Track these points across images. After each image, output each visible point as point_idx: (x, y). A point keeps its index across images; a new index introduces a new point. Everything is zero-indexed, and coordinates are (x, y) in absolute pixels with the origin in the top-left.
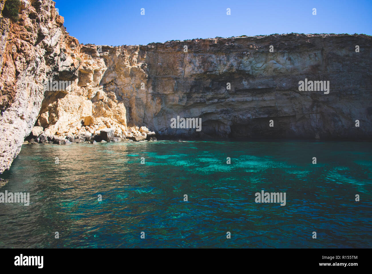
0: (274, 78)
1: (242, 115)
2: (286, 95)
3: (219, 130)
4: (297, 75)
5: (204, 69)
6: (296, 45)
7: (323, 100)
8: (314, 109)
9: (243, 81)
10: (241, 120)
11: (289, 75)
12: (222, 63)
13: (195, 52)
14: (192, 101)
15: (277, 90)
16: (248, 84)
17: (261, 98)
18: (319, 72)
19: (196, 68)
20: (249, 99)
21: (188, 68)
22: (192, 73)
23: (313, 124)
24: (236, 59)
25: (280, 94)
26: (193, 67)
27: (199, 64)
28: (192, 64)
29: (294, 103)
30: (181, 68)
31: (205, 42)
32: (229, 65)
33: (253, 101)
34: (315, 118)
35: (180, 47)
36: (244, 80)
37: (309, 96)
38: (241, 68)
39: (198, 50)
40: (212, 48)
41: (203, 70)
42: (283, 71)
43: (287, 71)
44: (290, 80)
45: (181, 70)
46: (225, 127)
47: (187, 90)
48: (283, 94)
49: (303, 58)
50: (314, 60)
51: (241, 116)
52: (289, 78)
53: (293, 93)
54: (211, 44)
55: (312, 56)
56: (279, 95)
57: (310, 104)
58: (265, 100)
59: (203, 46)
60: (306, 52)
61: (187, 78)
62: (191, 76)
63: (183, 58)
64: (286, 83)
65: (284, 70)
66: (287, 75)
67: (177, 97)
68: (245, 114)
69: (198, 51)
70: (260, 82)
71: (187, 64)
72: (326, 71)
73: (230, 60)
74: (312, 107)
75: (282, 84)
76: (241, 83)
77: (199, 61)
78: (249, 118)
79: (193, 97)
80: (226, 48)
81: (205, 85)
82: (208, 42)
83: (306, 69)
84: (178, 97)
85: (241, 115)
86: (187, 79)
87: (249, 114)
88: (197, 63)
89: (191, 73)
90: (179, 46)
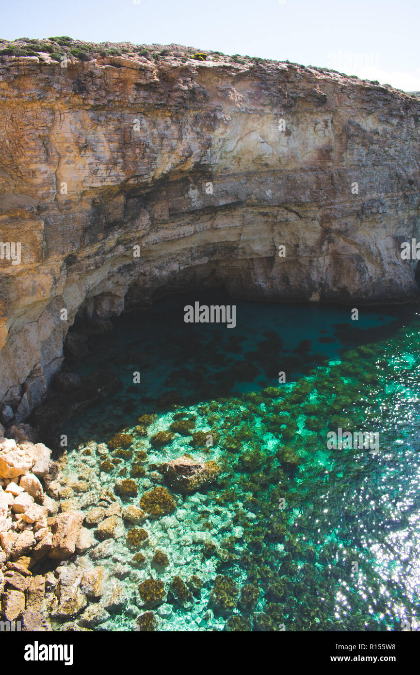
0: (249, 175)
1: (160, 268)
2: (265, 215)
3: (99, 313)
4: (295, 171)
5: (124, 168)
6: (295, 94)
7: (338, 227)
8: (324, 248)
9: (191, 189)
10: (155, 279)
11: (281, 171)
12: (167, 146)
13: (95, 108)
14: (75, 273)
15: (248, 205)
16: (199, 197)
17: (208, 224)
18: (330, 164)
19: (102, 167)
20: (190, 229)
21: (72, 165)
22: (88, 185)
23: (315, 277)
24: (197, 133)
25: (252, 212)
26: (91, 164)
27: (112, 152)
28: (89, 153)
29: (280, 234)
30: (43, 167)
31: (123, 69)
32: (184, 152)
33: (195, 232)
34: (322, 265)
35: (42, 85)
36: (191, 185)
37: (318, 221)
38: (205, 161)
39: (105, 102)
40: (143, 94)
41: (122, 174)
42: (272, 161)
43: (280, 160)
44: (280, 182)
45: (46, 176)
46: (116, 302)
47: (74, 245)
48: (259, 213)
49: (302, 129)
50: (322, 135)
51: (156, 272)
52: (280, 178)
53: (283, 213)
54: (142, 81)
55: (319, 126)
56: (249, 217)
57: (317, 236)
58: (216, 229)
59: (116, 84)
60: (308, 115)
61: (69, 202)
62: (83, 193)
63: (50, 129)
64: (272, 190)
65: (275, 159)
66: (277, 170)
67: (46, 274)
68: (167, 265)
69: (105, 105)
70: (224, 189)
71: (68, 149)
72: (340, 163)
73: (184, 137)
74: (320, 243)
75: (265, 192)
76: (186, 195)
77: (110, 141)
78: (173, 272)
79: (79, 259)
80: (182, 97)
81: (109, 214)
82: (133, 72)
83: (307, 156)
84: (49, 275)
85: (156, 268)
86: (68, 206)
87: (174, 262)
88: (102, 149)
89: (85, 184)
90: (41, 80)
